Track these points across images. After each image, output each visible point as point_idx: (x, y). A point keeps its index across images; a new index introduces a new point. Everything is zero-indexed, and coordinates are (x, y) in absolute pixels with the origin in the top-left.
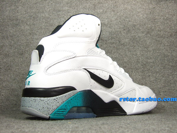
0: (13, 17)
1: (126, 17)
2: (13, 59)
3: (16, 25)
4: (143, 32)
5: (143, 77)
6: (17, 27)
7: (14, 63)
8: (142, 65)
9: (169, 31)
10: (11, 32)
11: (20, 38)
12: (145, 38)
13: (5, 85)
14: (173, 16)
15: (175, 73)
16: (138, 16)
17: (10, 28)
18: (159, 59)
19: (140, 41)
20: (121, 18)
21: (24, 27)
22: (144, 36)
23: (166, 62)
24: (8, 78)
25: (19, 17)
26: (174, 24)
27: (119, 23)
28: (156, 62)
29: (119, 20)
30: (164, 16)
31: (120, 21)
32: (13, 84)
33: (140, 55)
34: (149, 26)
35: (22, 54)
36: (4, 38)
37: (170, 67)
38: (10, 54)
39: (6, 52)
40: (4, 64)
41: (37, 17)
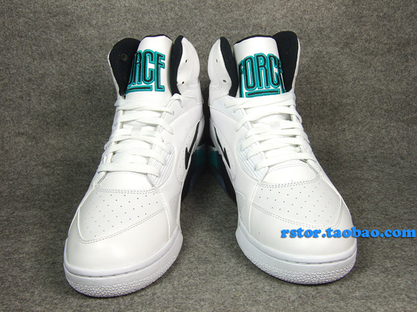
0: (57, 6)
1: (305, 11)
2: (72, 104)
3: (66, 25)
4: (336, 44)
5: (331, 133)
6: (69, 30)
7: (74, 112)
8: (332, 110)
9: (385, 42)
10: (57, 44)
11: (79, 56)
12: (341, 56)
13: (62, 157)
14: (395, 12)
15: (392, 124)
16: (329, 10)
17: (54, 35)
18: (363, 97)
19: (329, 62)
20: (293, 14)
21: (86, 31)
22: (338, 52)
23: (376, 102)
24: (66, 143)
25: (70, 7)
26: (396, 27)
27: (291, 24)
28: (357, 104)
29: (290, 18)
30: (379, 11)
31: (292, 21)
32: (79, 154)
33: (328, 91)
34: (349, 31)
35: (89, 91)
36: (45, 58)
37: (383, 112)
38: (63, 93)
39: (55, 89)
40: (53, 114)
41: (113, 8)
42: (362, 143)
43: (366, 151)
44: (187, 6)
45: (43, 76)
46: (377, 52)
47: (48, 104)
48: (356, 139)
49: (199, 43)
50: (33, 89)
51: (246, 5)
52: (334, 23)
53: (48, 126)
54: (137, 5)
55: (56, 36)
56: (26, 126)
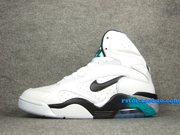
42: (171, 90)
43: (173, 94)
44: (87, 24)
45: (19, 51)
46: (175, 47)
47: (19, 63)
48: (168, 88)
49: (92, 39)
50: (13, 56)
51: (114, 24)
52: (154, 33)
53: (17, 73)
54: (65, 23)
55: (28, 34)
56: (6, 73)
